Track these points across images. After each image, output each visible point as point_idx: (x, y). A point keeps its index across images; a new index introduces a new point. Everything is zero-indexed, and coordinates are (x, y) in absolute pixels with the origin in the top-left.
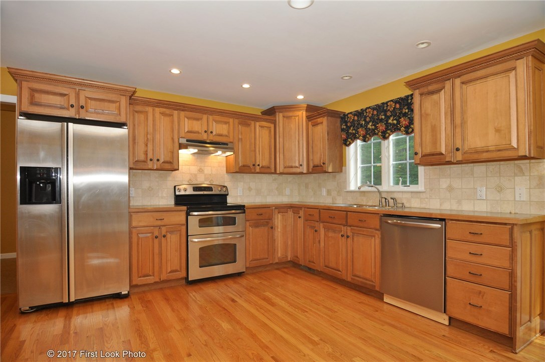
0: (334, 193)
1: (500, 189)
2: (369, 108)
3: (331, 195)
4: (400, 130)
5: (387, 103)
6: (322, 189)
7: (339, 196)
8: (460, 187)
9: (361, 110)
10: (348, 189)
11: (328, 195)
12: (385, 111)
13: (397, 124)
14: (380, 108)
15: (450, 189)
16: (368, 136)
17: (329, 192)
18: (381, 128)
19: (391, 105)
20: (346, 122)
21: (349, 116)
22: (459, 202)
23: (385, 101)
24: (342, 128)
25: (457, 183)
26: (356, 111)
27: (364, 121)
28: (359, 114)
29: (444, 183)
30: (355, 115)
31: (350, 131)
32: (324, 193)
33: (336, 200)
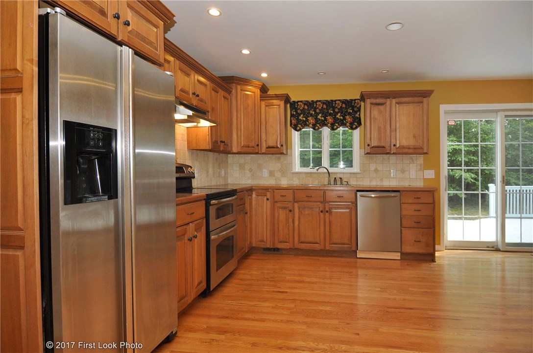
0: (278, 174)
1: (403, 171)
2: (320, 101)
3: (274, 176)
4: (346, 124)
5: (336, 101)
6: (264, 170)
7: (283, 177)
8: (382, 170)
9: (312, 101)
10: (294, 171)
11: (270, 176)
12: (334, 108)
13: (343, 120)
14: (330, 104)
15: (376, 171)
16: (318, 125)
17: (271, 174)
18: (330, 120)
19: (339, 104)
20: (296, 110)
21: (299, 103)
22: (382, 180)
23: (334, 99)
24: (292, 113)
25: (380, 168)
26: (306, 101)
27: (314, 111)
28: (311, 104)
29: (373, 167)
30: (305, 104)
31: (300, 118)
32: (265, 173)
33: (280, 180)
